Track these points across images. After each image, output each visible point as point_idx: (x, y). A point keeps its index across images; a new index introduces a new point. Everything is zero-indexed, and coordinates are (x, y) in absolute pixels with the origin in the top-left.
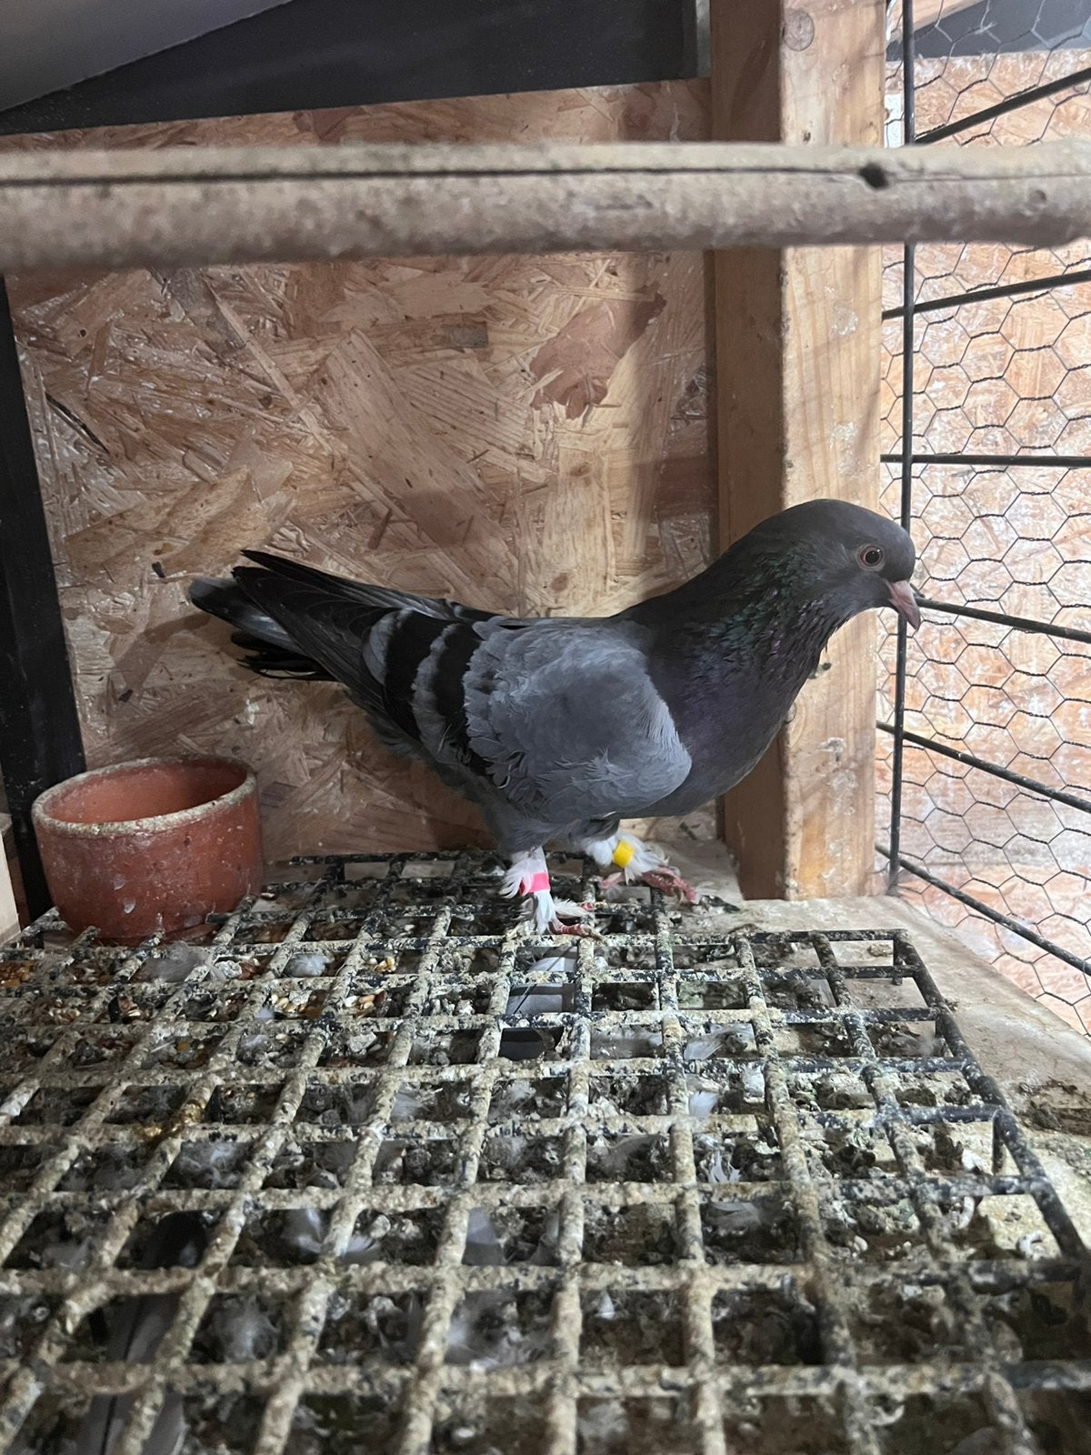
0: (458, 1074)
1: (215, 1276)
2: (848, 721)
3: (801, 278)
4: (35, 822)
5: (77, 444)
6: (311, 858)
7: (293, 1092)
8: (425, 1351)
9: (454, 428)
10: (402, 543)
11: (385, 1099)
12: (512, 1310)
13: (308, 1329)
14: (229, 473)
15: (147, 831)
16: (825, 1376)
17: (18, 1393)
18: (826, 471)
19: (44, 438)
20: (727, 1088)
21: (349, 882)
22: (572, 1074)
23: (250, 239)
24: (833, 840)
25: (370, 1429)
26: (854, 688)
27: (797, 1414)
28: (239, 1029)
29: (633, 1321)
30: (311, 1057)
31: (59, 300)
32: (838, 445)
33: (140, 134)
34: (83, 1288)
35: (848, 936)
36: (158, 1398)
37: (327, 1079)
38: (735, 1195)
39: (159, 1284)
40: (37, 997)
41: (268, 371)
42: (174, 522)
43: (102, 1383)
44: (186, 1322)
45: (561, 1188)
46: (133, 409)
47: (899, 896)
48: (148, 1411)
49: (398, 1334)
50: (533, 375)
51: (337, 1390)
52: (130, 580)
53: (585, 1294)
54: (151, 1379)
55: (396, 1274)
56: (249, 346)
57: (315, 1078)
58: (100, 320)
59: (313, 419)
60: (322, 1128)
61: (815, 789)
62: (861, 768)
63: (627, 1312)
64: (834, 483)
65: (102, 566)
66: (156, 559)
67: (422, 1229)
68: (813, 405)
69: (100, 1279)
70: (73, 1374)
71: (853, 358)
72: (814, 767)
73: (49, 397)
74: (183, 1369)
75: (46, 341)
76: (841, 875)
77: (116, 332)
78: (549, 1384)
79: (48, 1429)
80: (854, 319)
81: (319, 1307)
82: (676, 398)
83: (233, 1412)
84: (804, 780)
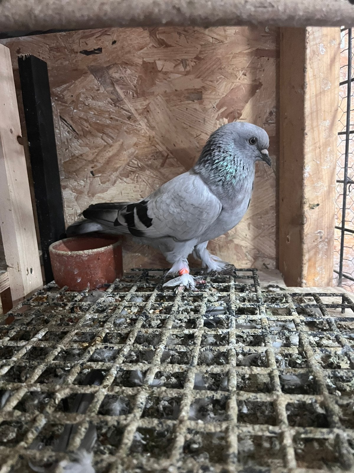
0: (189, 332)
1: (107, 388)
2: (325, 225)
3: (311, 70)
4: (50, 251)
5: (68, 132)
6: (138, 269)
7: (133, 335)
8: (181, 415)
9: (190, 127)
10: (172, 165)
11: (164, 338)
12: (211, 406)
13: (139, 406)
14: (116, 142)
15: (86, 254)
16: (331, 432)
17: (39, 421)
18: (319, 137)
19: (58, 130)
20: (285, 342)
21: (150, 276)
22: (230, 333)
23: (136, 15)
24: (319, 266)
25: (160, 443)
26: (327, 213)
27: (318, 448)
28: (115, 316)
29: (255, 414)
30: (139, 325)
31: (65, 86)
32: (323, 128)
33: (93, 32)
34: (62, 390)
35: (326, 295)
36: (87, 425)
37: (144, 332)
38: (292, 372)
39: (88, 390)
40: (48, 305)
41: (131, 108)
42: (98, 158)
43: (68, 420)
44: (97, 402)
45: (227, 368)
46: (87, 121)
47: (342, 287)
48: (83, 429)
49: (170, 413)
50: (217, 109)
51: (150, 426)
52: (83, 177)
53: (238, 401)
54: (84, 419)
55: (170, 391)
56: (124, 100)
57: (140, 331)
58: (78, 92)
59: (144, 124)
60: (143, 346)
61: (313, 248)
62: (329, 241)
63: (252, 411)
64: (321, 141)
65: (75, 172)
66: (92, 170)
67: (178, 381)
68: (315, 114)
69: (68, 387)
70: (58, 416)
71: (329, 98)
72: (313, 241)
73: (60, 117)
74: (96, 416)
75: (61, 99)
76: (321, 279)
77: (82, 96)
78: (227, 429)
79: (48, 436)
80: (330, 84)
81: (143, 400)
82: (265, 117)
83: (112, 435)
84: (309, 245)
